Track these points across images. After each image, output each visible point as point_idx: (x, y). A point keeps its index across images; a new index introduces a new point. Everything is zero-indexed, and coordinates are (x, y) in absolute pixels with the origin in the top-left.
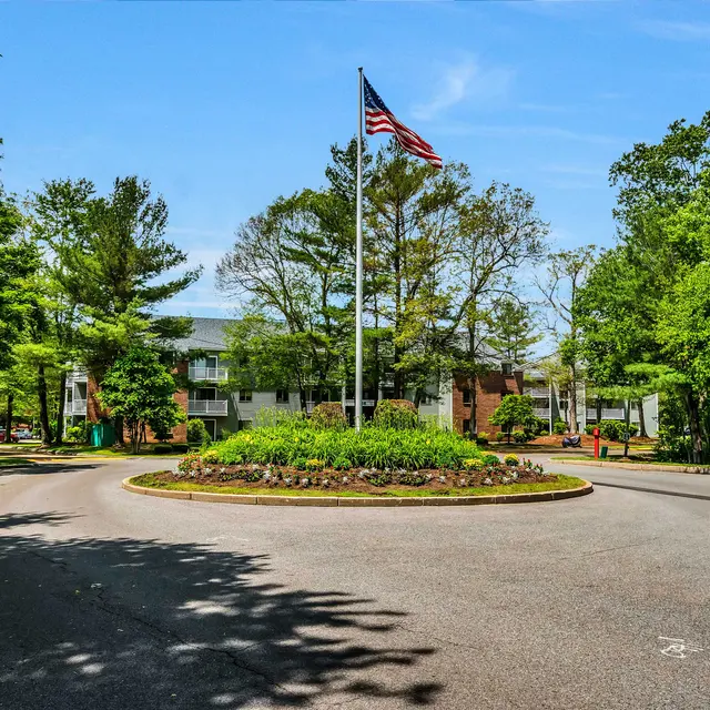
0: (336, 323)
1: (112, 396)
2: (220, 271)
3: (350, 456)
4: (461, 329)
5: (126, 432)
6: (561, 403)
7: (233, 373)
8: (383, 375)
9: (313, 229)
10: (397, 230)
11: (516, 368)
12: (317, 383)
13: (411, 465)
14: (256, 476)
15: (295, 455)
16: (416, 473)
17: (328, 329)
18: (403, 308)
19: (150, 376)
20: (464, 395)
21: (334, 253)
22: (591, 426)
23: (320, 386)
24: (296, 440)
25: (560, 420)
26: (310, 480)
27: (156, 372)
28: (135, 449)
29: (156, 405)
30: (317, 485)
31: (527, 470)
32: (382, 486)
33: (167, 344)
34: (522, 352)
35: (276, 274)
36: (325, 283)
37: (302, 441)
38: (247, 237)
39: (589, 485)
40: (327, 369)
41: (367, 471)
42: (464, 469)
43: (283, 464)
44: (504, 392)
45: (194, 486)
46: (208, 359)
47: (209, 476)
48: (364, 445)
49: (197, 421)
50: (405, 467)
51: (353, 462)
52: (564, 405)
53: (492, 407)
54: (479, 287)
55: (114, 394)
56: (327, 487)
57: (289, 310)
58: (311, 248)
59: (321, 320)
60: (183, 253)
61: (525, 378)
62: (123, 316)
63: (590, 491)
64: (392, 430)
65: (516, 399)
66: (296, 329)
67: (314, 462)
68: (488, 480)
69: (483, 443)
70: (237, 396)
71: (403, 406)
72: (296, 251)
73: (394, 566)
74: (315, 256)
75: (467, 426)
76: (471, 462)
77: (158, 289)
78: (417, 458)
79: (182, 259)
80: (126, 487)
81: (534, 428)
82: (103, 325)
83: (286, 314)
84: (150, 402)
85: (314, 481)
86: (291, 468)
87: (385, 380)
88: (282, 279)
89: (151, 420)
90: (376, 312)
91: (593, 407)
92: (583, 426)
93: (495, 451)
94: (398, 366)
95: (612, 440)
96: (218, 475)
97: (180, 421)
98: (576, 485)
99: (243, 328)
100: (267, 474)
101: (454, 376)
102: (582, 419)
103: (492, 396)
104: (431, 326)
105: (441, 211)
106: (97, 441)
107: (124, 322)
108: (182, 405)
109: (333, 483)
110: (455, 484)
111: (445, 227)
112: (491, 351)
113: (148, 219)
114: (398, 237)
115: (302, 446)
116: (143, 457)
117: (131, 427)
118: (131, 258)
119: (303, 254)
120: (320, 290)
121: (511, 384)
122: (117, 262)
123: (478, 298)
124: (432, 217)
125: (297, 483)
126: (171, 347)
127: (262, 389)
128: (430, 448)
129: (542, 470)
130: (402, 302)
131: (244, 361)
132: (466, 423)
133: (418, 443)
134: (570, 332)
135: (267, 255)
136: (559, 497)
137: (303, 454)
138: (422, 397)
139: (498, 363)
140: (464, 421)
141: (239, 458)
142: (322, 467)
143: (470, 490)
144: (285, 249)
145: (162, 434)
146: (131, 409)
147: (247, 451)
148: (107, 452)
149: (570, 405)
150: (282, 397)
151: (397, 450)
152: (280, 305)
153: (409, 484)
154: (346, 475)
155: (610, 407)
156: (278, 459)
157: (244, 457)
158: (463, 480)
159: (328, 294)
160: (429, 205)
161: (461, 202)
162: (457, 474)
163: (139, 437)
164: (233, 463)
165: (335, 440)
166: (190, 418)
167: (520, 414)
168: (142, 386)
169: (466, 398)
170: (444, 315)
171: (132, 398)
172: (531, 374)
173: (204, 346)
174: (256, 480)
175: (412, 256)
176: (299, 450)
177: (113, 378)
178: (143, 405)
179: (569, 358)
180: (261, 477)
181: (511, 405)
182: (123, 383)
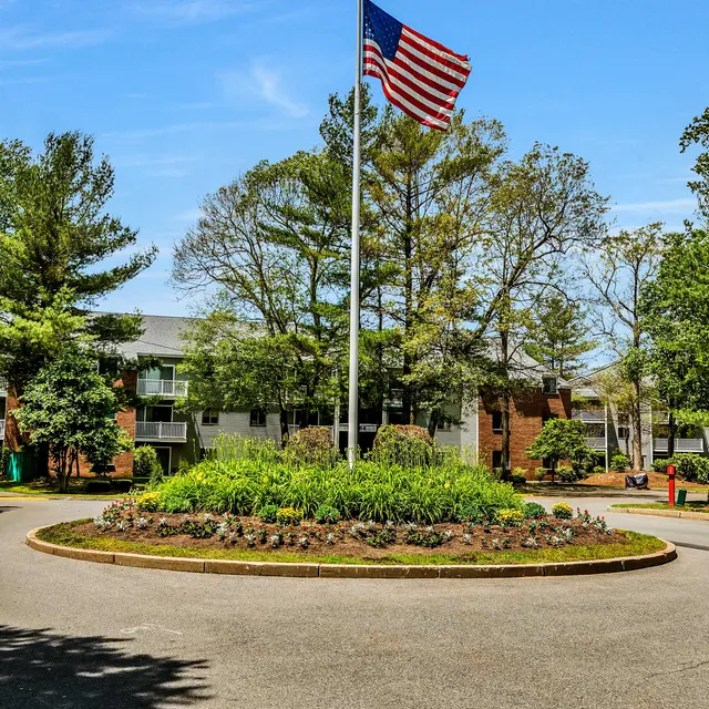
0: (328, 324)
1: (33, 416)
2: (180, 256)
3: (338, 504)
4: (491, 333)
5: (51, 463)
6: (620, 429)
7: (194, 390)
8: (389, 392)
9: (300, 203)
10: (409, 205)
11: (563, 383)
12: (302, 400)
13: (423, 518)
14: (208, 530)
15: (263, 501)
16: (430, 528)
17: (317, 331)
18: (415, 305)
19: (83, 389)
20: (494, 419)
21: (327, 234)
22: (661, 462)
23: (308, 405)
24: (266, 479)
25: (619, 453)
26: (281, 537)
27: (92, 384)
28: (62, 485)
29: (91, 428)
30: (292, 544)
31: (585, 525)
32: (382, 546)
33: (109, 348)
34: (571, 363)
35: (250, 260)
36: (315, 271)
37: (272, 481)
38: (215, 212)
39: (670, 548)
40: (316, 383)
41: (361, 525)
42: (498, 523)
43: (247, 514)
44: (547, 415)
45: (121, 543)
46: (162, 369)
47: (144, 528)
48: (357, 489)
49: (146, 449)
50: (414, 520)
51: (343, 513)
52: (624, 433)
53: (530, 435)
54: (513, 278)
55: (36, 412)
56: (304, 547)
57: (267, 307)
58: (297, 226)
59: (309, 319)
60: (132, 231)
61: (574, 397)
62: (49, 311)
63: (672, 556)
64: (396, 467)
65: (563, 425)
66: (277, 331)
67: (288, 512)
68: (531, 541)
69: (519, 483)
70: (199, 417)
71: (414, 433)
72: (278, 231)
73: (393, 686)
74: (302, 237)
75: (498, 460)
76: (506, 513)
77: (98, 276)
78: (431, 507)
79: (130, 239)
80: (30, 543)
81: (585, 463)
82: (23, 323)
83: (264, 312)
84: (83, 424)
85: (287, 540)
86: (255, 521)
87: (391, 397)
88: (260, 266)
89: (83, 447)
90: (379, 310)
91: (661, 436)
92: (649, 462)
93: (537, 493)
94: (407, 379)
95: (689, 480)
96: (156, 528)
97: (124, 448)
98: (653, 549)
99: (208, 329)
100: (223, 528)
101: (482, 394)
102: (648, 451)
103: (531, 420)
104: (451, 328)
105: (466, 180)
106: (16, 474)
107: (51, 319)
108: (125, 429)
109: (314, 542)
110: (485, 546)
111: (471, 202)
112: (530, 362)
113: (88, 188)
114: (409, 213)
115: (273, 489)
116: (69, 497)
117: (57, 457)
118: (64, 238)
119: (287, 235)
120: (308, 282)
121: (556, 405)
122: (45, 242)
123: (513, 291)
124: (454, 188)
125: (264, 541)
126: (114, 352)
127: (231, 409)
128: (449, 494)
129: (604, 526)
130: (414, 297)
131: (209, 373)
132: (497, 455)
133: (433, 486)
134: (632, 337)
135: (240, 235)
136: (632, 566)
137: (274, 500)
138: (440, 421)
139: (539, 377)
140: (494, 453)
141: (187, 503)
142: (300, 519)
143: (504, 556)
144: (264, 228)
145: (101, 466)
146: (57, 433)
147: (198, 494)
148: (26, 489)
149: (632, 433)
150: (258, 418)
151: (404, 496)
152: (257, 300)
153: (419, 544)
154: (333, 530)
155: (684, 436)
156: (238, 505)
157: (194, 503)
158: (495, 541)
159: (319, 287)
160: (450, 173)
161: (493, 170)
162: (487, 531)
163: (67, 470)
164: (177, 511)
165: (319, 481)
166: (138, 444)
167: (567, 444)
168: (73, 404)
169: (497, 423)
170: (469, 314)
171: (60, 418)
172: (582, 393)
173: (158, 351)
174: (207, 536)
175: (428, 238)
176: (268, 493)
177: (37, 392)
178: (74, 428)
179: (633, 372)
180: (214, 531)
181: (556, 432)
182: (48, 399)
